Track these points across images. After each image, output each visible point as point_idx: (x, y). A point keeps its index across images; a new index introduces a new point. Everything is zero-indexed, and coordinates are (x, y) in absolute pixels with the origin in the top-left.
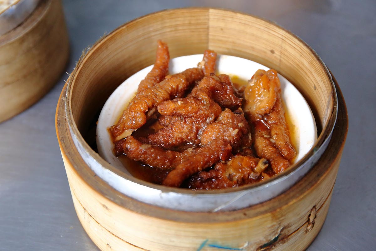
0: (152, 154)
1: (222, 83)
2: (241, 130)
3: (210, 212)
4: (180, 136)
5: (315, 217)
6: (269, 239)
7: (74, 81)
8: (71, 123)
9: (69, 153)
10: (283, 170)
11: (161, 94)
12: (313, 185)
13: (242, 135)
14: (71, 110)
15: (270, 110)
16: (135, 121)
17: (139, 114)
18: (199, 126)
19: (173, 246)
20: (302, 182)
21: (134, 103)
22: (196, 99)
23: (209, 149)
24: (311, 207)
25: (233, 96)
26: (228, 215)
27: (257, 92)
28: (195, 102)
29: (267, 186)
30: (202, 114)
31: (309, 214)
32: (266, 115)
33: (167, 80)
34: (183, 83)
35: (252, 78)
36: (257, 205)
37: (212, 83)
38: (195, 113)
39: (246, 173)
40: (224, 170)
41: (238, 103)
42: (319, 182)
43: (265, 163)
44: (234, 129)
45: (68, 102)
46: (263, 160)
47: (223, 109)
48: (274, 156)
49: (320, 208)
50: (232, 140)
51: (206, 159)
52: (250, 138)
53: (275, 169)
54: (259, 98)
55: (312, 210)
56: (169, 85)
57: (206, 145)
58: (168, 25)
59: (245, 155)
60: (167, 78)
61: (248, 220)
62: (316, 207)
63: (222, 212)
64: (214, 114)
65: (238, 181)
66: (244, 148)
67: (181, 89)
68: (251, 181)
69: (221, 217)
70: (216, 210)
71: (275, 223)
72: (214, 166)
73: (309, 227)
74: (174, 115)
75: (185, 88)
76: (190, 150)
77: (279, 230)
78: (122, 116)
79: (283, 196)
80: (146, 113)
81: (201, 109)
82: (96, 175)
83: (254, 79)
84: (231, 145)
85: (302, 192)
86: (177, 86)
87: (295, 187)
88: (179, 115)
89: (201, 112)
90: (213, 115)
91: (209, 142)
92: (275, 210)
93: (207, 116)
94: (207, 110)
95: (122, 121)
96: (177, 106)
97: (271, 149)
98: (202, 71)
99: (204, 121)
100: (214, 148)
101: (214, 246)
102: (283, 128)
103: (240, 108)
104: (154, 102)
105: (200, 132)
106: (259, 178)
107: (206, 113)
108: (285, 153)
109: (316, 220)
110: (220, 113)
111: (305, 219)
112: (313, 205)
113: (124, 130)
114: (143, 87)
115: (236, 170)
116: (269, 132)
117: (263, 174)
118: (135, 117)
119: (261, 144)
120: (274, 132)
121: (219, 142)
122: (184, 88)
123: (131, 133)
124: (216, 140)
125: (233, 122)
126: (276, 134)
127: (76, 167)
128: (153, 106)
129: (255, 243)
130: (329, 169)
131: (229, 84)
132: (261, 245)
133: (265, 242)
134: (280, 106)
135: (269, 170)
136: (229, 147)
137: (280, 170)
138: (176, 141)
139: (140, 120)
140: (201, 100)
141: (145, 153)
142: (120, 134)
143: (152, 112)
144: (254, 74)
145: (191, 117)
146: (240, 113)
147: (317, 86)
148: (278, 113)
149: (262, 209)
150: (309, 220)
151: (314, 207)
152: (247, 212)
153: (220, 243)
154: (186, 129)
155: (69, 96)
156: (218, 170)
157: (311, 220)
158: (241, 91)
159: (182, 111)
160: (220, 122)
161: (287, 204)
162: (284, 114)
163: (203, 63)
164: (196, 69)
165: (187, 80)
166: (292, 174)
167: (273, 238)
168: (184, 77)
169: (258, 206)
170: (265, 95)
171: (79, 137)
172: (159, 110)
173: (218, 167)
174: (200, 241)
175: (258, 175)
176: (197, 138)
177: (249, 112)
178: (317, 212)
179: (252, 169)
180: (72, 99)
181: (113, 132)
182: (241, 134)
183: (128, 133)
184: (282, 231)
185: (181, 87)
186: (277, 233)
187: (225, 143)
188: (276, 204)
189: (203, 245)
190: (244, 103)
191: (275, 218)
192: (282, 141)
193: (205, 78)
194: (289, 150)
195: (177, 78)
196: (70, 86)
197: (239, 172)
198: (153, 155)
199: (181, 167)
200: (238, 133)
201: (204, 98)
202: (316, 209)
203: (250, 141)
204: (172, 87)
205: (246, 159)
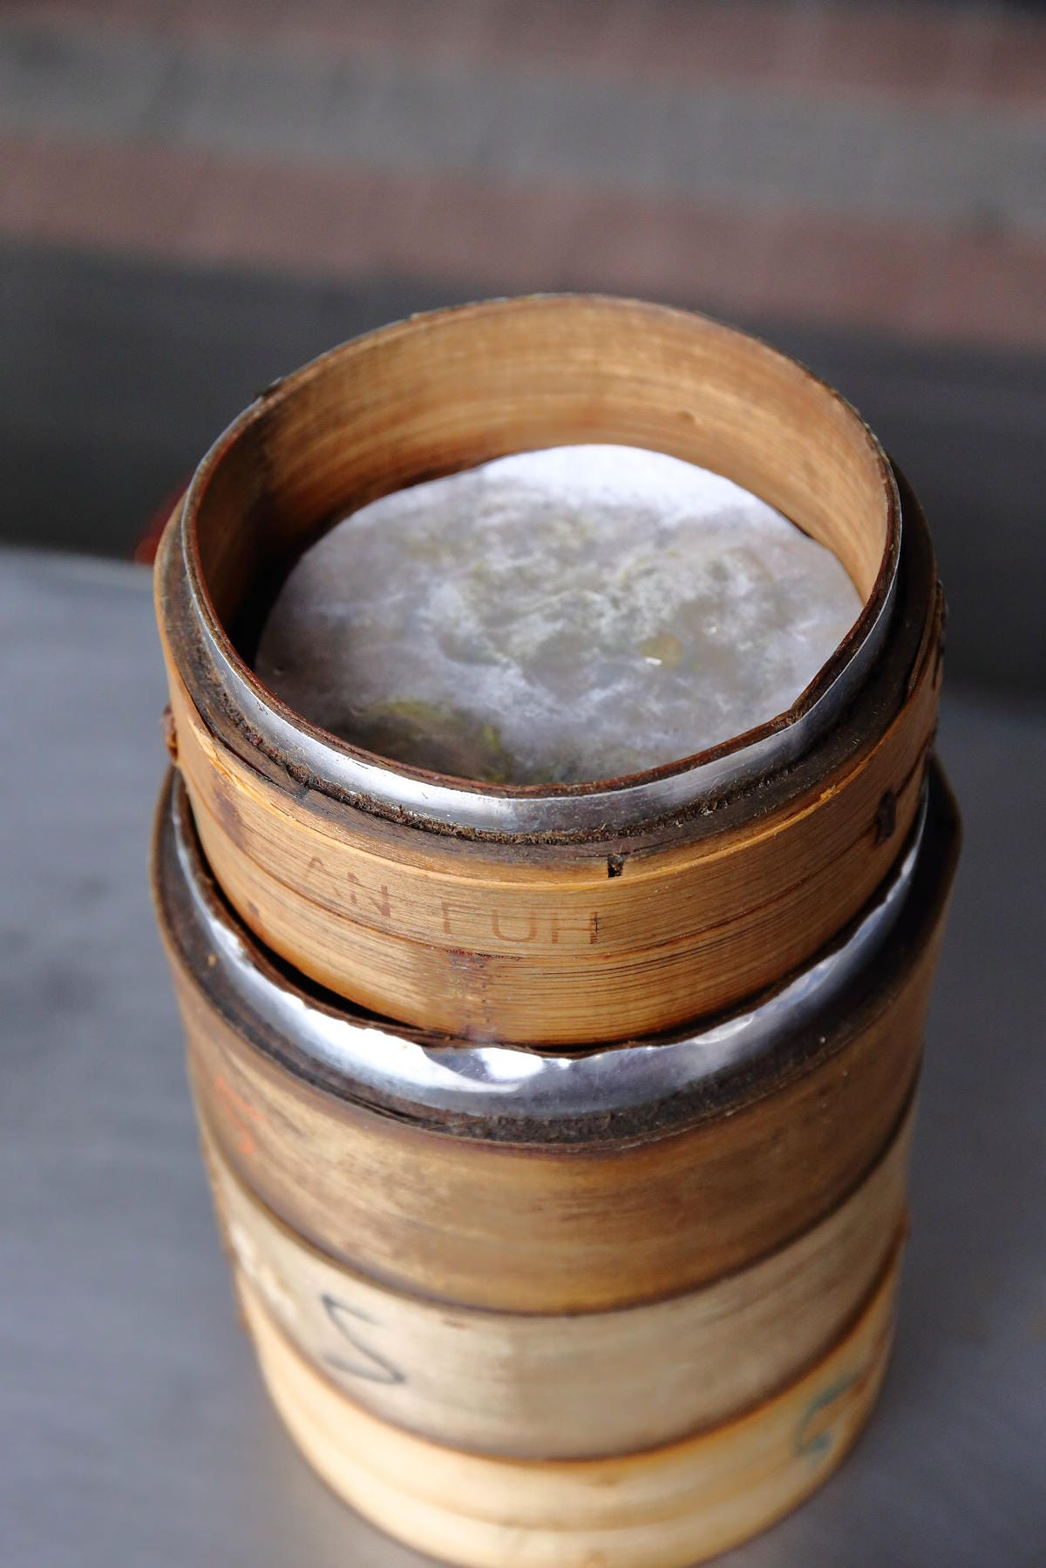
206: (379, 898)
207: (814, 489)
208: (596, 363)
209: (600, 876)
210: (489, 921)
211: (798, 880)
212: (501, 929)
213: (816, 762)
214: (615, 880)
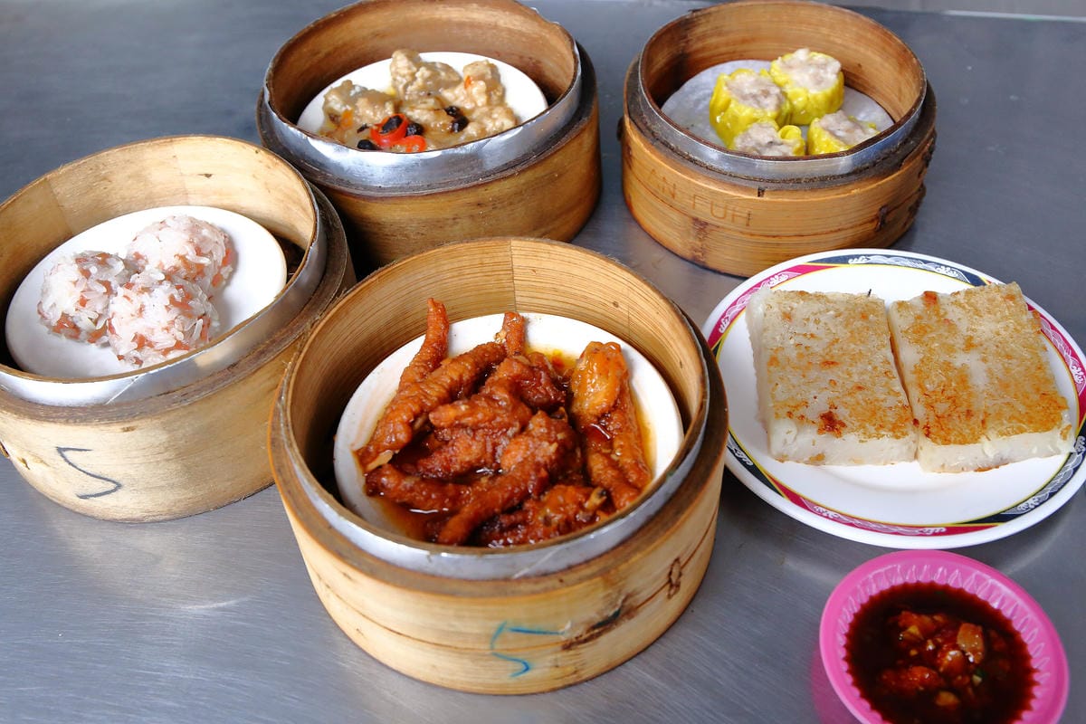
0: (422, 491)
1: (531, 368)
2: (562, 444)
3: (507, 579)
4: (467, 459)
5: (680, 575)
6: (605, 614)
7: (294, 375)
8: (291, 446)
9: (289, 492)
10: (628, 504)
11: (434, 392)
12: (668, 529)
13: (565, 452)
14: (290, 424)
15: (609, 407)
16: (396, 437)
17: (400, 427)
18: (496, 440)
19: (453, 632)
20: (651, 525)
21: (393, 411)
22: (490, 398)
23: (513, 478)
24: (671, 561)
25: (552, 388)
26: (536, 583)
27: (589, 381)
28: (489, 404)
29: (605, 530)
30: (500, 423)
31: (668, 571)
32: (603, 415)
33: (443, 367)
34: (470, 371)
35: (582, 356)
36: (580, 564)
37: (516, 369)
38: (490, 421)
39: (571, 513)
40: (536, 512)
41: (559, 399)
42: (678, 523)
43: (601, 495)
44: (551, 443)
45: (285, 411)
46: (598, 490)
47: (534, 413)
48: (616, 483)
49: (689, 559)
50: (548, 461)
51: (506, 495)
52: (579, 454)
53: (617, 504)
54: (592, 390)
55: (673, 565)
56: (449, 374)
57: (509, 471)
58: (446, 268)
59: (571, 483)
60: (444, 363)
61: (566, 590)
62: (681, 560)
63: (526, 578)
64: (520, 422)
65: (558, 525)
66: (570, 472)
67: (468, 380)
68: (580, 524)
69: (525, 587)
70: (517, 576)
71: (610, 591)
72: (521, 504)
73: (672, 591)
74: (456, 426)
75: (475, 379)
76: (484, 480)
77: (620, 602)
78: (376, 429)
79: (621, 548)
80: (411, 425)
81: (499, 415)
82: (330, 527)
83: (584, 359)
84: (547, 470)
85: (651, 541)
86: (461, 376)
87: (641, 534)
88: (464, 427)
89: (498, 419)
90: (518, 424)
91: (514, 466)
92: (609, 572)
93: (508, 426)
94: (508, 417)
95: (375, 438)
96: (460, 414)
97: (611, 473)
98: (503, 347)
99: (504, 434)
100: (520, 477)
101: (518, 631)
102: (632, 435)
103: (562, 409)
104: (422, 407)
105: (499, 450)
106: (592, 520)
107: (506, 420)
108: (633, 477)
109: (682, 579)
110: (530, 418)
111: (664, 579)
112: (675, 557)
113: (378, 453)
114: (407, 381)
115: (556, 509)
116: (610, 444)
117: (598, 513)
118: (395, 433)
119: (597, 465)
120: (617, 443)
121: (527, 467)
122: (472, 377)
123: (390, 457)
124: (522, 464)
125: (549, 433)
126: (621, 446)
127: (299, 514)
128: (422, 411)
129: (583, 623)
130: (696, 502)
131: (545, 368)
132: (591, 625)
133: (598, 619)
134: (628, 400)
135: (608, 506)
136: (543, 473)
137: (624, 505)
138: (462, 467)
139: (403, 437)
140: (497, 401)
141: (412, 490)
142: (374, 459)
143: (420, 421)
144: (584, 349)
145: (483, 428)
146: (562, 417)
147: (683, 363)
148: (624, 412)
149: (587, 571)
150: (670, 581)
151: (677, 560)
152: (564, 578)
153: (526, 626)
154: (476, 448)
155: (287, 401)
156: (527, 511)
157: (674, 580)
158: (566, 379)
159: (468, 420)
160: (529, 435)
161: (626, 561)
162: (635, 413)
163: (503, 334)
164: (492, 344)
165: (476, 364)
166: (632, 515)
167: (611, 613)
168: (471, 360)
169: (582, 567)
170: (600, 384)
171: (304, 470)
172: (432, 420)
173: (527, 505)
174: (495, 624)
175: (590, 514)
176: (494, 460)
177: (579, 412)
178: (682, 567)
179: (581, 506)
180: (292, 404)
181: (363, 456)
182: (562, 451)
183: (385, 457)
184: (624, 601)
185: (466, 377)
186: (616, 605)
187: (537, 466)
188: (610, 561)
189: (500, 629)
190: (570, 399)
191: (609, 583)
192: (628, 457)
193: (506, 360)
194: (639, 472)
195: (460, 363)
196: (289, 384)
197: (560, 512)
198: (424, 493)
199: (467, 510)
200: (558, 450)
201: (502, 396)
202: (679, 563)
203: (578, 461)
204: (452, 379)
205: (571, 489)
206: (672, 189)
207: (900, 100)
208: (829, 35)
209: (754, 195)
210: (709, 206)
211: (837, 228)
212: (714, 211)
213: (853, 177)
214: (759, 198)
